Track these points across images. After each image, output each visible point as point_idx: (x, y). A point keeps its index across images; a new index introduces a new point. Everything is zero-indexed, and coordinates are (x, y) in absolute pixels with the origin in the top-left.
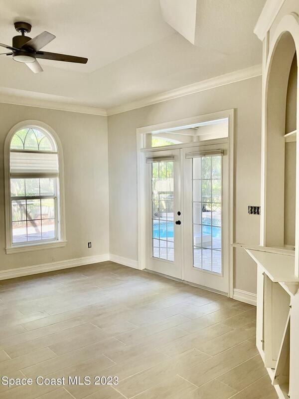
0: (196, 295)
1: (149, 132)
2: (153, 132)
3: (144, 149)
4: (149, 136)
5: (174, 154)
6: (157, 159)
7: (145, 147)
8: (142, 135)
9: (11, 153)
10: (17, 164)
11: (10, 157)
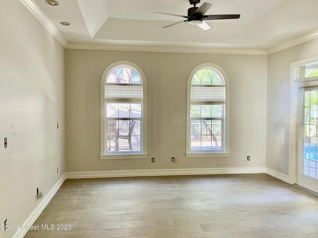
2: (307, 65)
4: (303, 68)
7: (298, 78)
9: (192, 87)
10: (195, 94)
11: (191, 90)
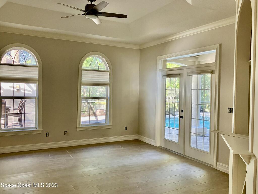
0: (191, 165)
1: (165, 59)
2: (168, 59)
3: (161, 69)
4: (165, 61)
5: (180, 73)
6: (169, 76)
7: (162, 68)
8: (160, 60)
9: (82, 71)
10: (85, 77)
11: (82, 74)
